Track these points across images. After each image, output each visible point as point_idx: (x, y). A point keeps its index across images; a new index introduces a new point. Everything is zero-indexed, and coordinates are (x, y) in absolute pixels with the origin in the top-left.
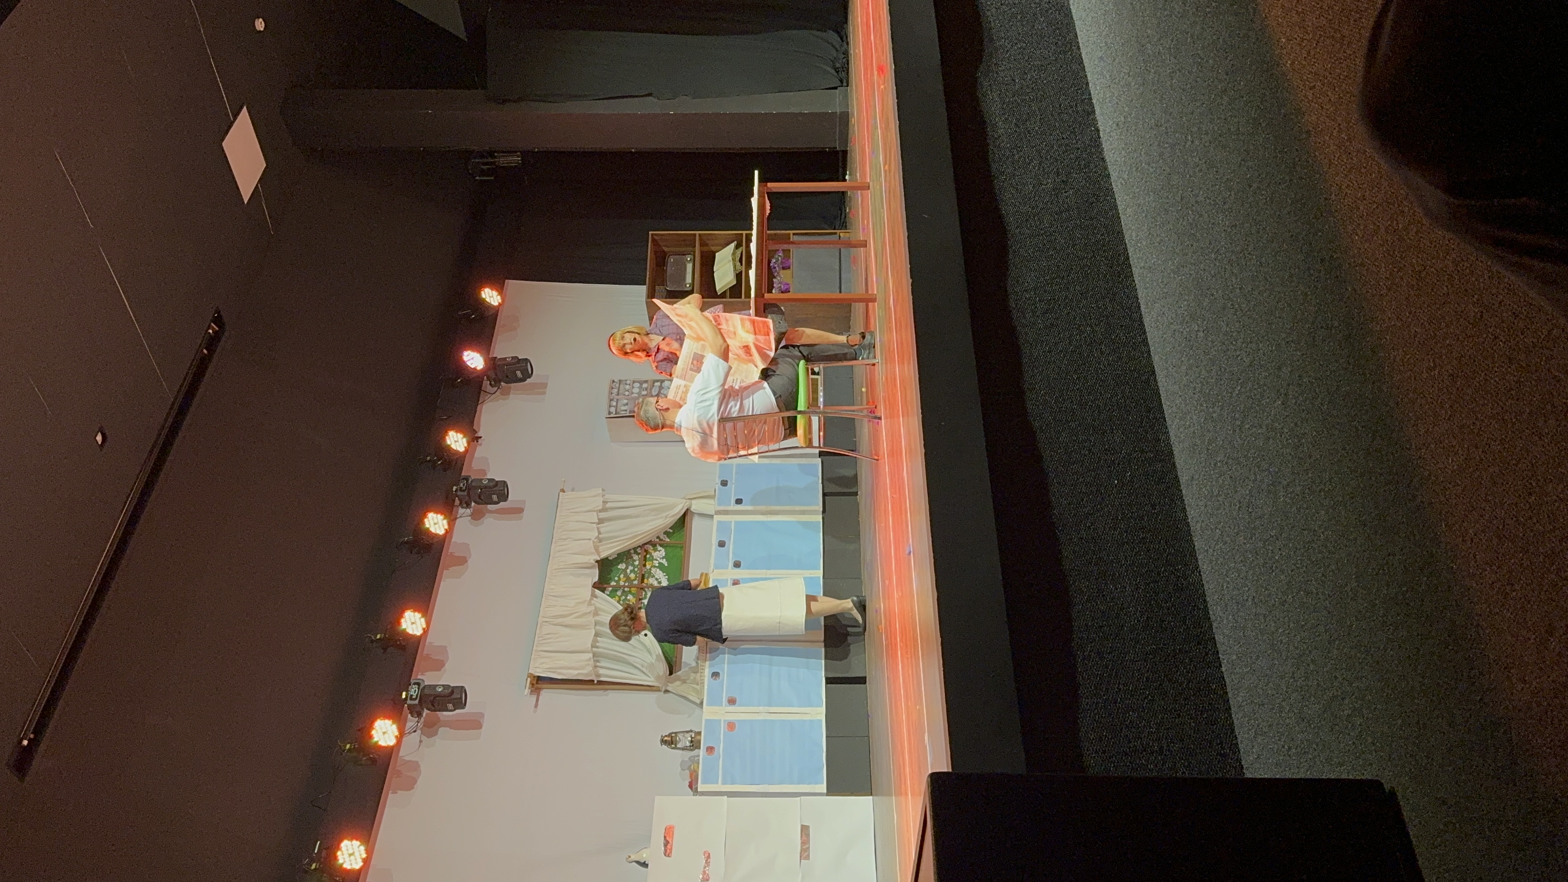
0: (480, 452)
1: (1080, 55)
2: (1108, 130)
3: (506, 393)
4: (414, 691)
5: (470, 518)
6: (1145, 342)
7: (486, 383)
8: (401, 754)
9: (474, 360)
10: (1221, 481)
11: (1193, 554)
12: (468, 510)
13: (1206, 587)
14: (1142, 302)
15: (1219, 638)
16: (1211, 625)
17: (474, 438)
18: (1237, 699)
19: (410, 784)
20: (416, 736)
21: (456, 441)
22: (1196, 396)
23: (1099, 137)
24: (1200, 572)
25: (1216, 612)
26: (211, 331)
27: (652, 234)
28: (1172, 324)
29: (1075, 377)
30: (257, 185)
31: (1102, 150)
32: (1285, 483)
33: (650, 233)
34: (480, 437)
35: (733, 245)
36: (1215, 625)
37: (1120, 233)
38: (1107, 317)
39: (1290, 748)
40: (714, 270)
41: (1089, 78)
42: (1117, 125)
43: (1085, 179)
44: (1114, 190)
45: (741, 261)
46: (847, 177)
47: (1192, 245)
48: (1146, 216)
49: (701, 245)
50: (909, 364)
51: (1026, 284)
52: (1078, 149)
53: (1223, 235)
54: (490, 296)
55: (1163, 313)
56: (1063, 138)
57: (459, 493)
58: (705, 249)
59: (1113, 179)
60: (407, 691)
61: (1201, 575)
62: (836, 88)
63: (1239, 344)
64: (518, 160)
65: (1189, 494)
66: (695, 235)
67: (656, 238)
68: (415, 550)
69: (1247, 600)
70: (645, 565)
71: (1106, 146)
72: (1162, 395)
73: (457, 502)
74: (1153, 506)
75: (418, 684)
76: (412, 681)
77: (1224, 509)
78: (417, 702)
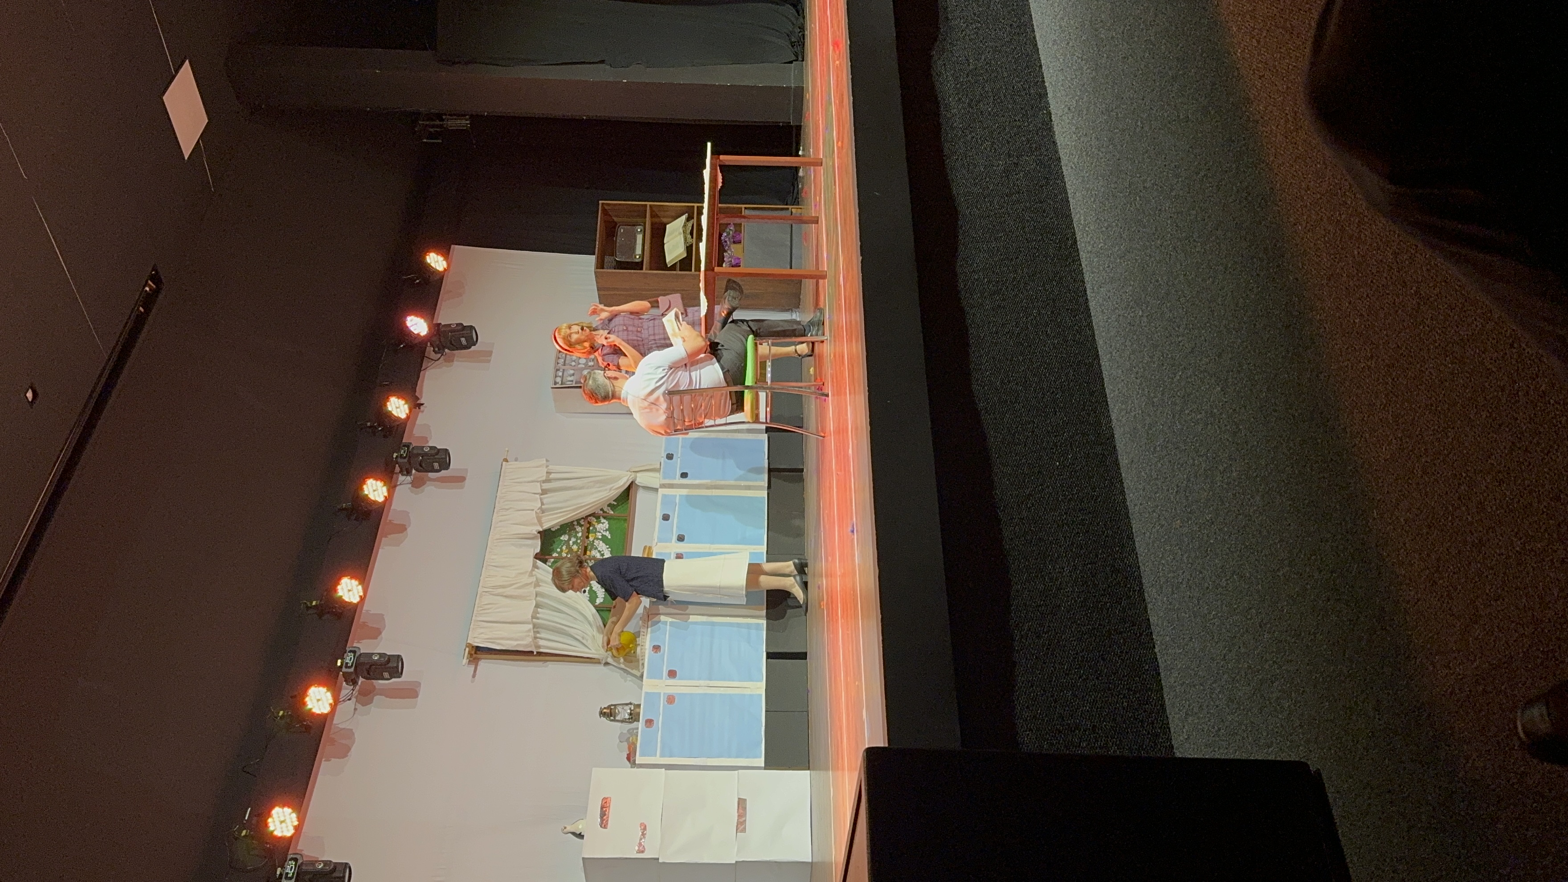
0: (422, 419)
1: (1034, 38)
2: (1060, 113)
3: (450, 360)
4: (349, 659)
5: (410, 485)
6: (1090, 326)
7: (430, 349)
8: (335, 722)
9: (417, 325)
10: (1160, 465)
11: (1131, 538)
12: (409, 479)
13: (1142, 568)
14: (1088, 286)
15: (1153, 619)
16: (1146, 607)
17: (416, 405)
18: (1168, 680)
19: (344, 752)
20: (350, 705)
21: (397, 407)
22: (1138, 381)
23: (1051, 121)
24: (1137, 553)
25: (1151, 593)
26: (147, 289)
27: (603, 204)
28: (1116, 308)
29: (1021, 358)
30: (198, 141)
31: (1054, 133)
32: (1221, 468)
33: (600, 202)
34: (422, 404)
35: (684, 218)
36: (1149, 606)
37: (1069, 216)
38: (1054, 301)
39: (1219, 729)
40: (665, 242)
41: (1043, 62)
42: (1069, 109)
43: (1036, 162)
44: (1064, 173)
45: (692, 233)
46: (800, 153)
47: (1139, 231)
48: (1095, 200)
49: (652, 216)
50: (857, 341)
51: (975, 265)
52: (1030, 131)
53: (1169, 222)
54: (435, 261)
55: (1109, 298)
56: (1015, 120)
57: (399, 460)
58: (656, 220)
59: (1062, 164)
60: (343, 659)
61: (1137, 557)
62: (791, 62)
63: (1181, 330)
64: (467, 124)
65: (1129, 478)
66: (646, 205)
67: (606, 207)
68: (353, 517)
69: (1181, 583)
70: (588, 537)
71: (1057, 129)
72: (1105, 379)
73: (397, 469)
74: (1094, 489)
75: (354, 652)
76: (348, 649)
77: (1162, 493)
78: (352, 670)
